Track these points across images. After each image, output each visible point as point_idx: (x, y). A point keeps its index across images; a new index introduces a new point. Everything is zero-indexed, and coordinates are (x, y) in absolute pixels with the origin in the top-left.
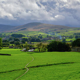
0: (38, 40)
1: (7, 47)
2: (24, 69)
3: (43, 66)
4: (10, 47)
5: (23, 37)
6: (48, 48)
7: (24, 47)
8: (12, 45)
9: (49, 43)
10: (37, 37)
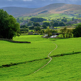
0: (61, 25)
1: (26, 33)
2: (47, 58)
3: (68, 54)
4: (29, 33)
5: (45, 22)
6: (73, 33)
7: (46, 33)
8: (32, 31)
9: (75, 27)
10: (61, 20)
